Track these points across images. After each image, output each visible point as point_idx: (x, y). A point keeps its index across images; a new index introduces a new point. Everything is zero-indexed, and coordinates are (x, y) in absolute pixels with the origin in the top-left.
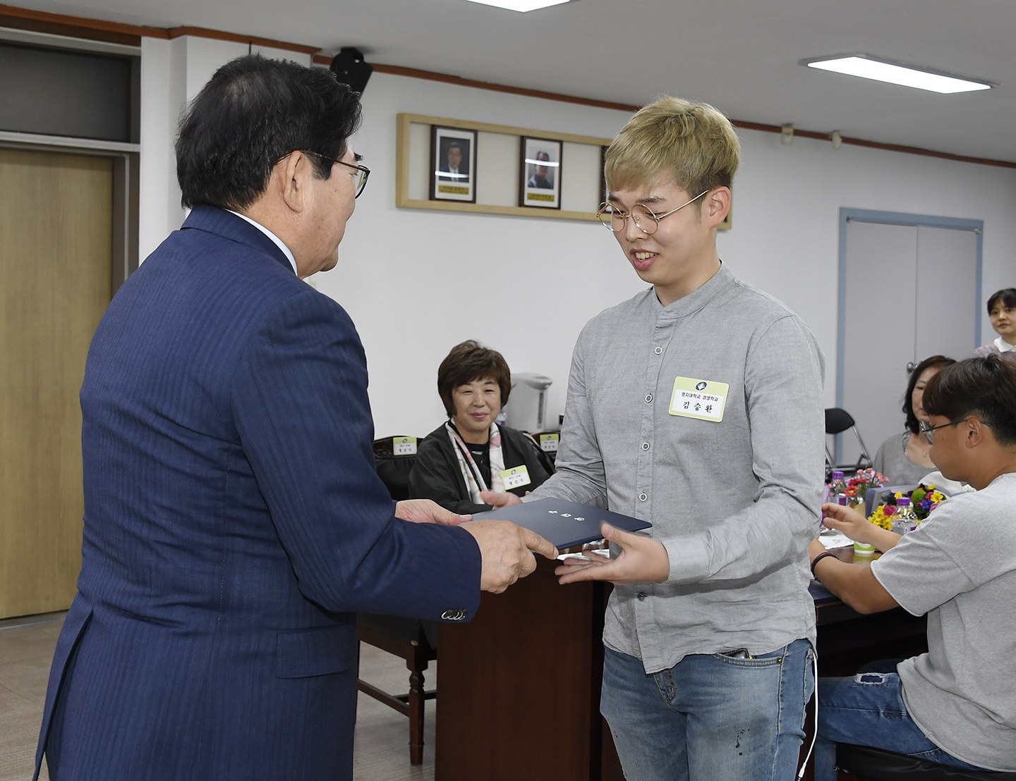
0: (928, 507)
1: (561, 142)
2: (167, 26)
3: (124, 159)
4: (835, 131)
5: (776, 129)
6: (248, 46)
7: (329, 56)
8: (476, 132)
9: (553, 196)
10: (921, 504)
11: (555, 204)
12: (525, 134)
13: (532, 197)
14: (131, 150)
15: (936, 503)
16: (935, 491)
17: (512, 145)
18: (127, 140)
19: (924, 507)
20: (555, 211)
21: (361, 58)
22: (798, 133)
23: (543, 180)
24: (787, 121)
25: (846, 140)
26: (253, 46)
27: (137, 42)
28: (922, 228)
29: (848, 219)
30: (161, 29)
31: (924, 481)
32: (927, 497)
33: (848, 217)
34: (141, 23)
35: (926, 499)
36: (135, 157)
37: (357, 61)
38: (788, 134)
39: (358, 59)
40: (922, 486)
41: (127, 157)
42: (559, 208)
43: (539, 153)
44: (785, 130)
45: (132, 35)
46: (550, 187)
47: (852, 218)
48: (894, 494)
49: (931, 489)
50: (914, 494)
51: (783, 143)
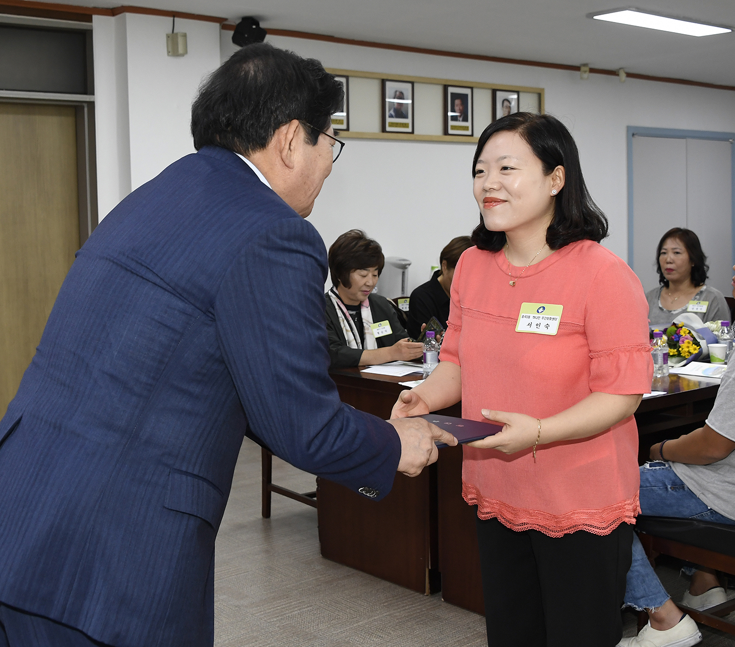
0: (678, 339)
1: (413, 83)
2: (111, 6)
3: (83, 107)
4: (620, 69)
5: (576, 68)
6: (172, 18)
7: (234, 24)
8: (347, 77)
9: (408, 124)
10: (673, 337)
11: (410, 130)
12: (385, 77)
13: (392, 125)
14: (88, 100)
15: (684, 336)
16: (683, 327)
17: (375, 86)
18: (85, 93)
19: (675, 340)
20: (410, 135)
21: (257, 24)
22: (593, 71)
23: (400, 112)
24: (585, 62)
25: (629, 75)
26: (176, 19)
27: (90, 20)
28: (690, 140)
29: (633, 135)
30: (107, 9)
31: (675, 321)
32: (678, 332)
33: (634, 133)
34: (91, 5)
35: (677, 334)
36: (92, 105)
37: (254, 27)
38: (585, 72)
39: (255, 25)
40: (674, 324)
41: (85, 105)
42: (413, 132)
43: (396, 92)
44: (583, 69)
45: (86, 15)
46: (406, 117)
47: (636, 134)
48: (653, 331)
49: (680, 326)
50: (668, 330)
51: (582, 78)
